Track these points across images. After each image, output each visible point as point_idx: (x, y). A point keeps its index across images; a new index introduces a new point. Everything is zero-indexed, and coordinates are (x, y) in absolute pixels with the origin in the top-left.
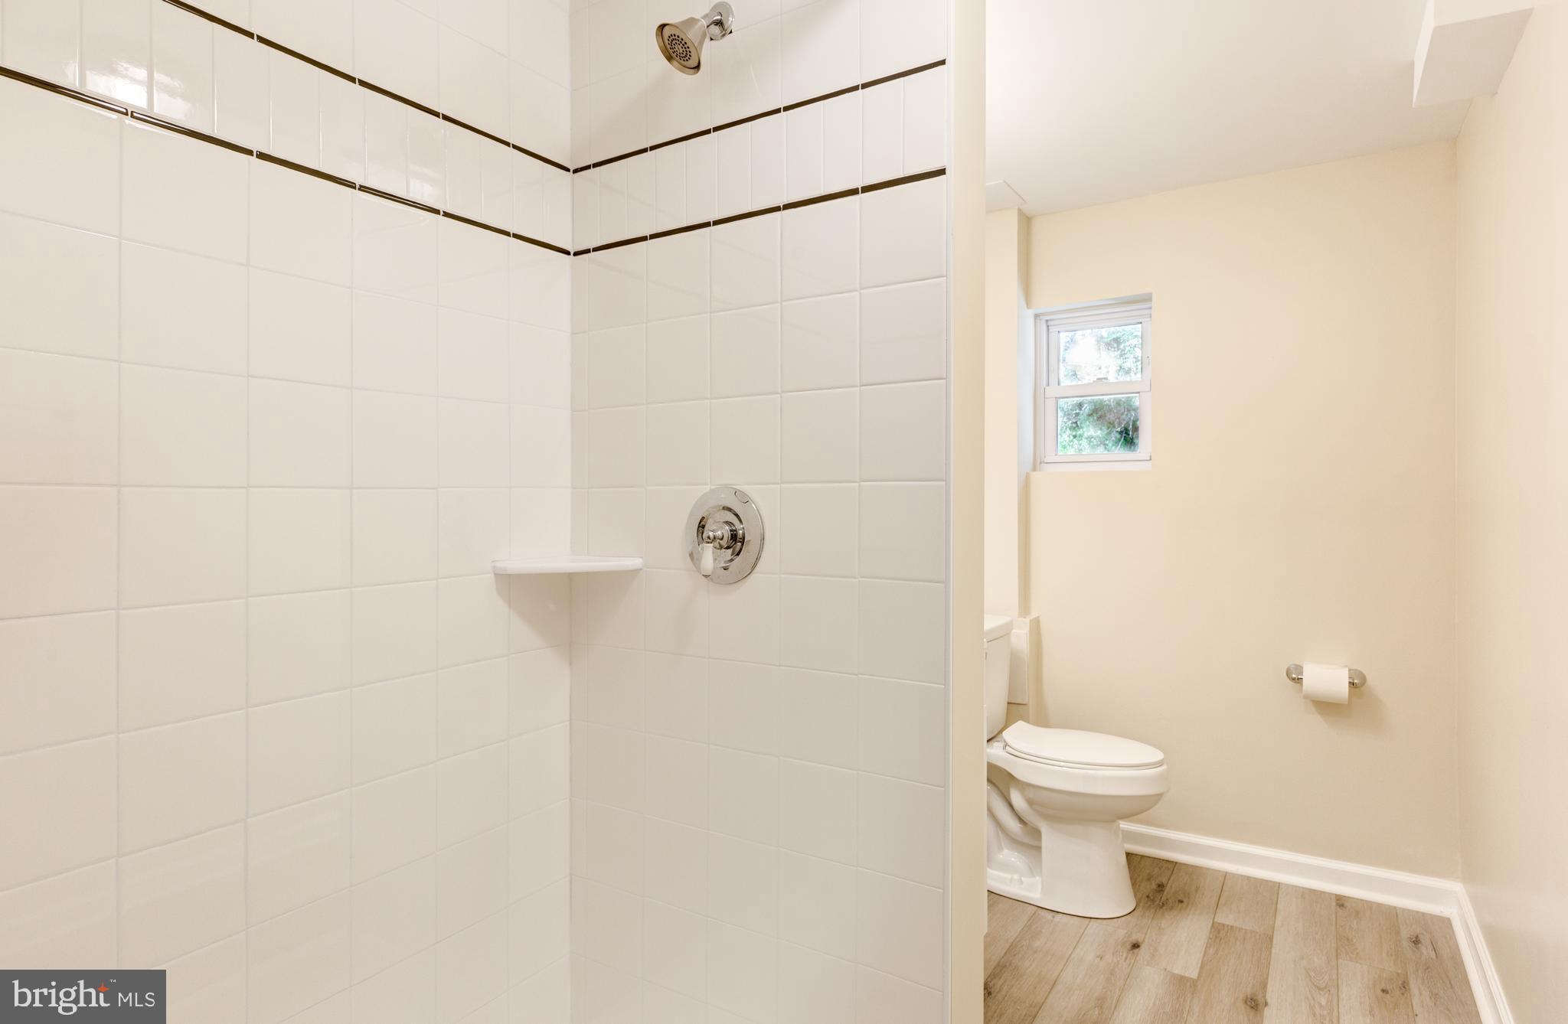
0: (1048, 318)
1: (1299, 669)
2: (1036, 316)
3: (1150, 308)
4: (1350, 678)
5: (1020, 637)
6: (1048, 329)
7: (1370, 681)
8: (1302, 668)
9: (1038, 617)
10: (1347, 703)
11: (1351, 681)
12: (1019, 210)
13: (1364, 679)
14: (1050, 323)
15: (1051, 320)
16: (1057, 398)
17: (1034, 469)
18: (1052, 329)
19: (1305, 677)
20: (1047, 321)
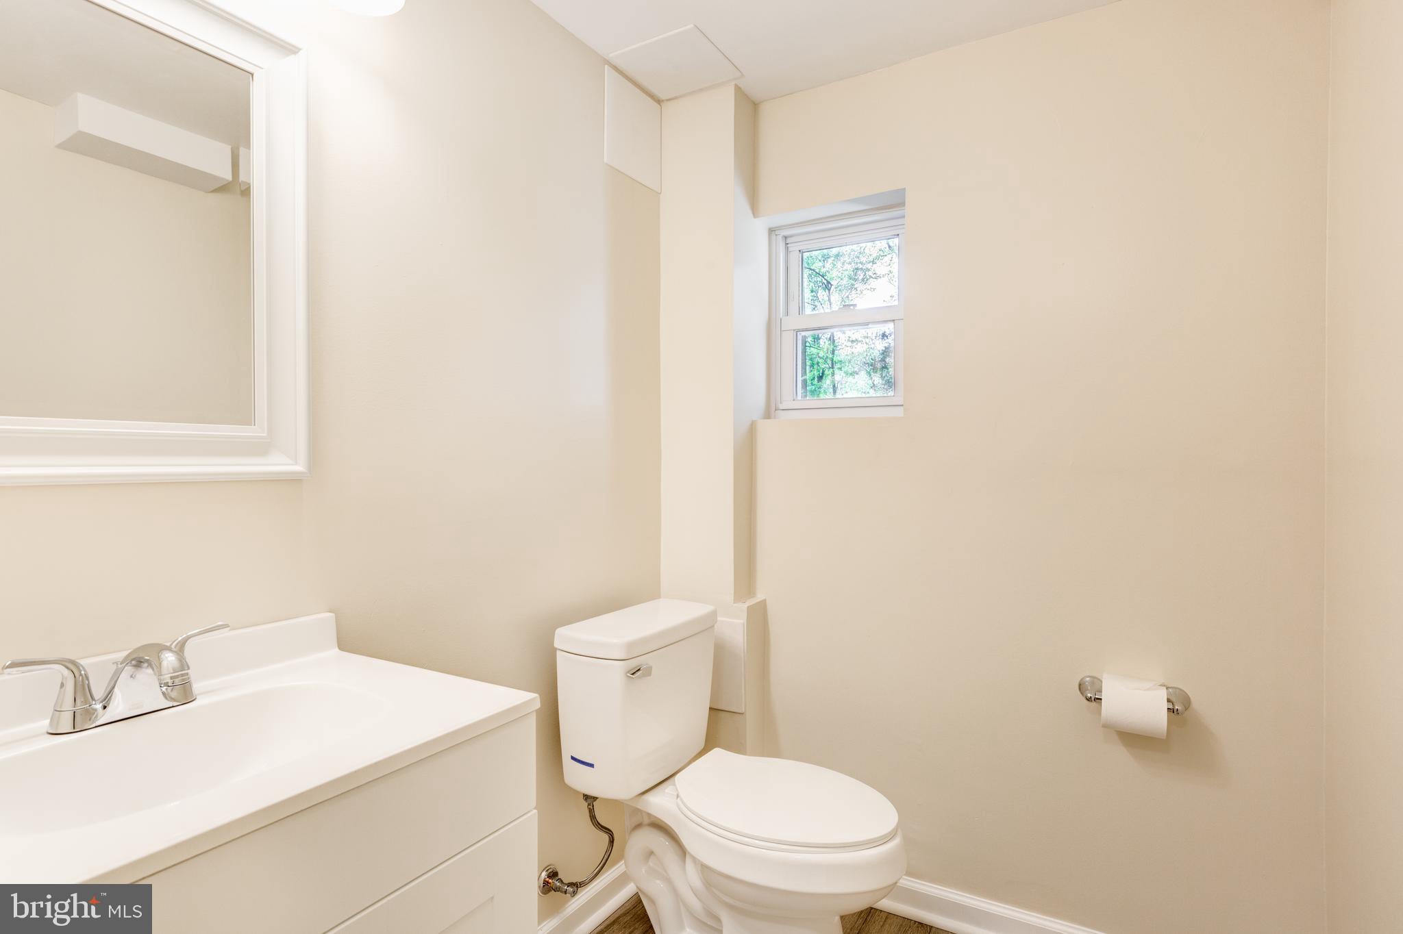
0: (787, 233)
1: (1097, 683)
2: (771, 231)
3: (904, 217)
4: (1169, 701)
5: (734, 627)
6: (787, 248)
7: (1195, 703)
8: (1101, 682)
9: (765, 600)
10: (1165, 738)
11: (1171, 707)
12: (737, 88)
13: (1187, 702)
14: (789, 241)
15: (791, 236)
16: (798, 331)
17: (768, 415)
18: (792, 247)
19: (1104, 696)
20: (786, 238)
